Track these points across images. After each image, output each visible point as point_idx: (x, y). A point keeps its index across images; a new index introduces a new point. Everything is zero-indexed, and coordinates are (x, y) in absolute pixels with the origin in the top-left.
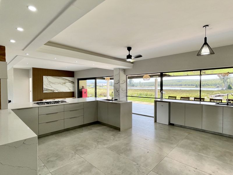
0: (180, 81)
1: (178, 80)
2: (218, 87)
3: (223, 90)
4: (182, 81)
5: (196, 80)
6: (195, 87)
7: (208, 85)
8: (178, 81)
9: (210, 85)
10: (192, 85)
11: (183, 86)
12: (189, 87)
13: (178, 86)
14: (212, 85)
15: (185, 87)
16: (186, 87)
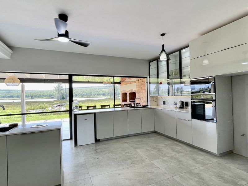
0: (9, 92)
1: (7, 90)
2: (53, 98)
3: (58, 100)
4: (13, 91)
5: (30, 91)
6: (30, 98)
7: (44, 96)
8: (6, 92)
10: (27, 96)
11: (15, 98)
13: (7, 97)
14: (47, 96)
16: (19, 98)
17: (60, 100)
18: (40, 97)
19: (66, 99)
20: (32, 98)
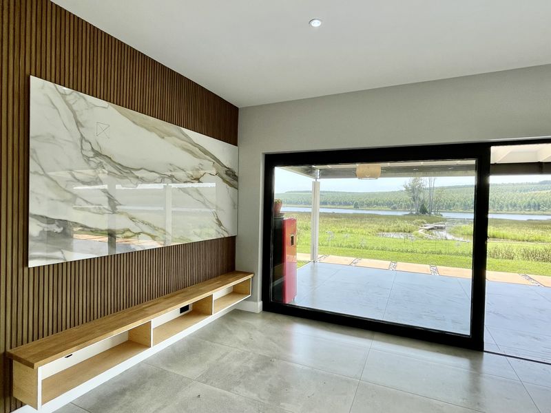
2: (394, 209)
3: (411, 214)
6: (353, 207)
7: (377, 204)
9: (380, 205)
10: (346, 204)
11: (329, 206)
12: (341, 206)
14: (383, 205)
15: (332, 206)
16: (334, 206)
17: (417, 214)
18: (369, 205)
19: (430, 214)
20: (356, 206)
